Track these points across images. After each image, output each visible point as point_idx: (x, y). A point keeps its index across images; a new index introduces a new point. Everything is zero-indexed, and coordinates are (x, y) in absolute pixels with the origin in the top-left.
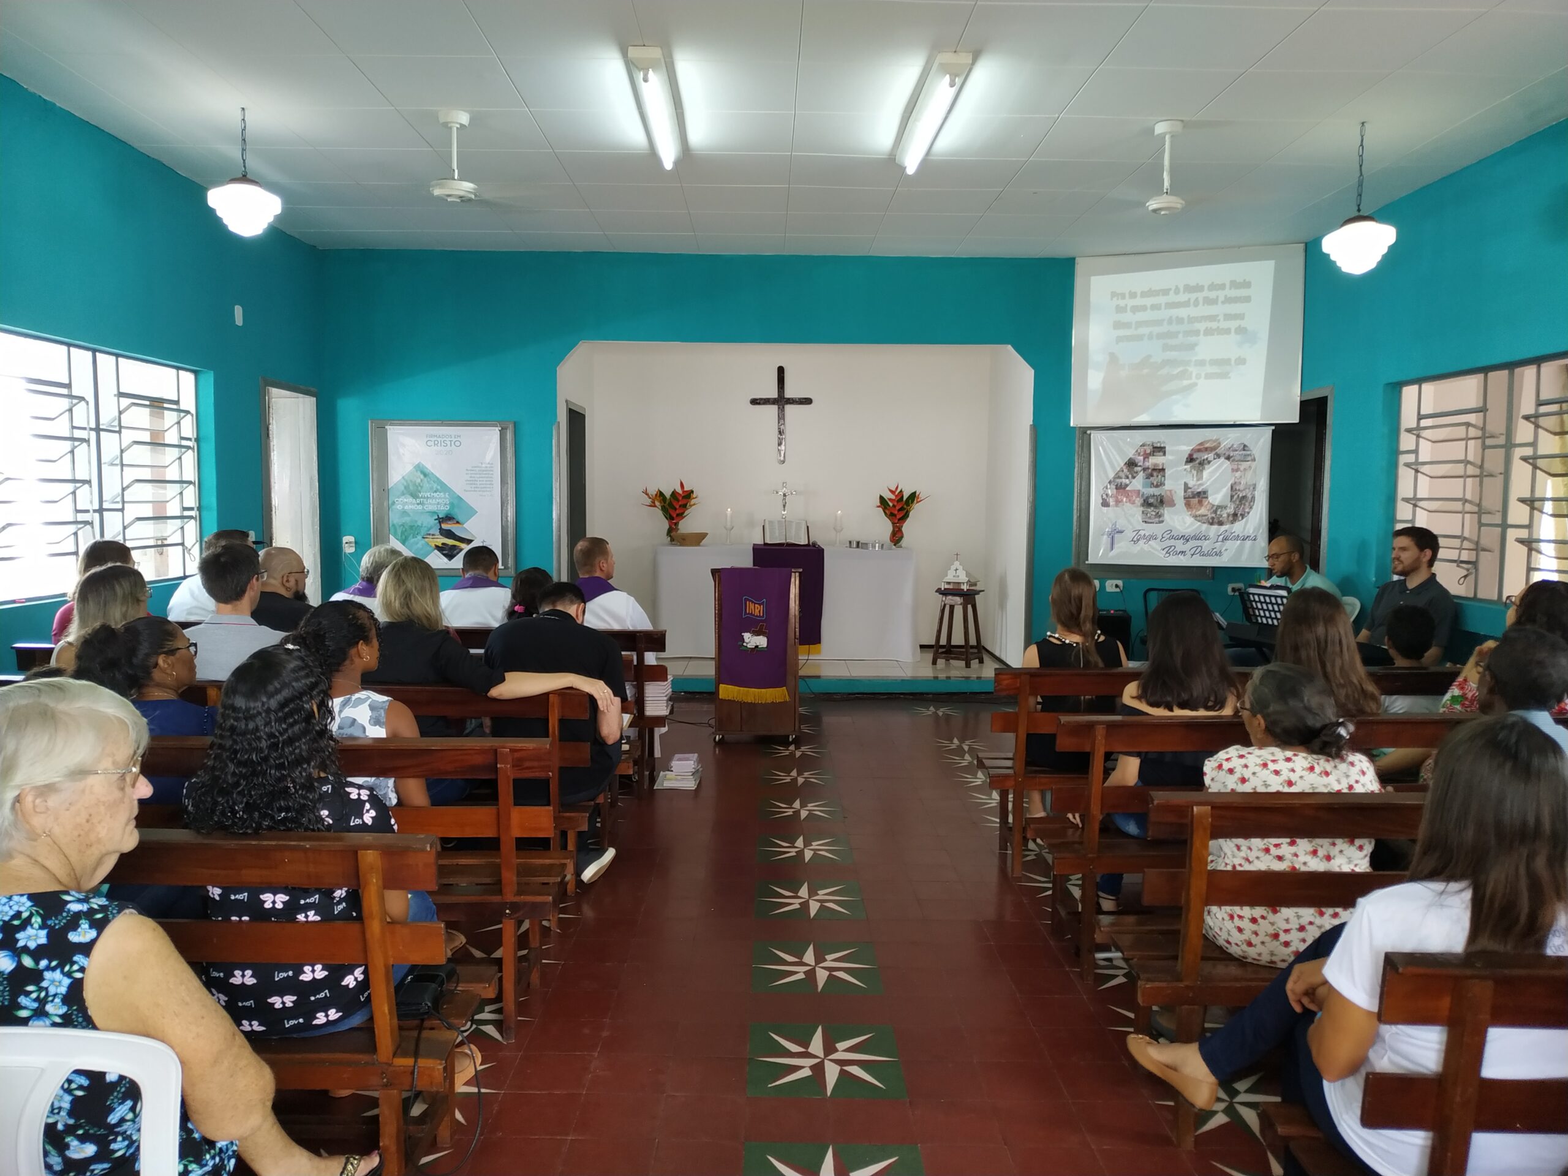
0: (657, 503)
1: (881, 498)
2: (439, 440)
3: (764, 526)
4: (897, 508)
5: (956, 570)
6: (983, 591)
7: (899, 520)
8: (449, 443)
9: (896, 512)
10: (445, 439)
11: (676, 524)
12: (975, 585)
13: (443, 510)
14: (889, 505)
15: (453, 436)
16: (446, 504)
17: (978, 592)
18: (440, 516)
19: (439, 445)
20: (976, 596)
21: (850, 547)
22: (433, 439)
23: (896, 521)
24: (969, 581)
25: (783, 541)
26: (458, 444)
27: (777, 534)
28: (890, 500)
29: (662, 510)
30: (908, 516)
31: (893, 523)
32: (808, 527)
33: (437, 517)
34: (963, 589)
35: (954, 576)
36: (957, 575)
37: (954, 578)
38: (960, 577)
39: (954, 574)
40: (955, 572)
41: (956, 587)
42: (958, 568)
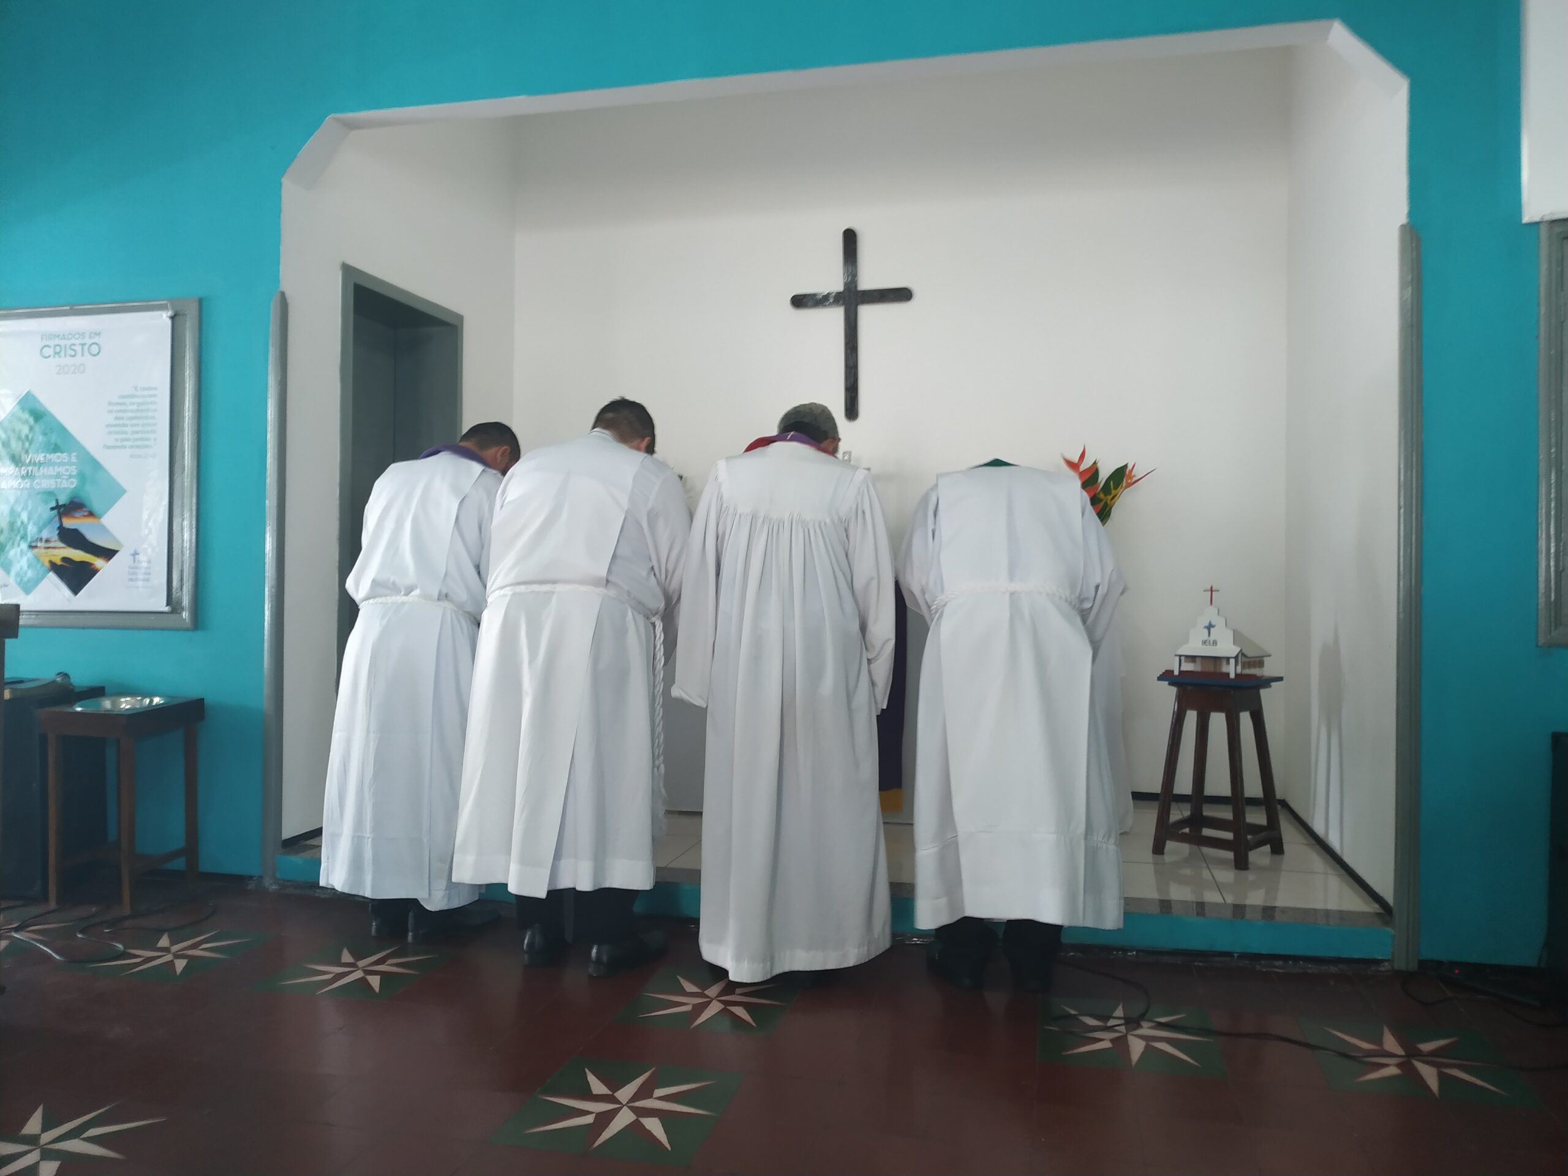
2: (62, 343)
5: (1210, 627)
6: (1280, 679)
8: (78, 348)
10: (73, 341)
12: (1259, 663)
13: (65, 487)
15: (87, 335)
16: (70, 476)
17: (1267, 682)
18: (61, 503)
19: (62, 354)
20: (1263, 692)
22: (52, 343)
24: (1242, 653)
26: (95, 350)
33: (54, 504)
34: (1228, 674)
35: (1204, 642)
36: (1212, 638)
37: (1204, 646)
38: (1218, 643)
39: (1205, 636)
40: (1206, 631)
41: (1210, 668)
42: (1213, 623)
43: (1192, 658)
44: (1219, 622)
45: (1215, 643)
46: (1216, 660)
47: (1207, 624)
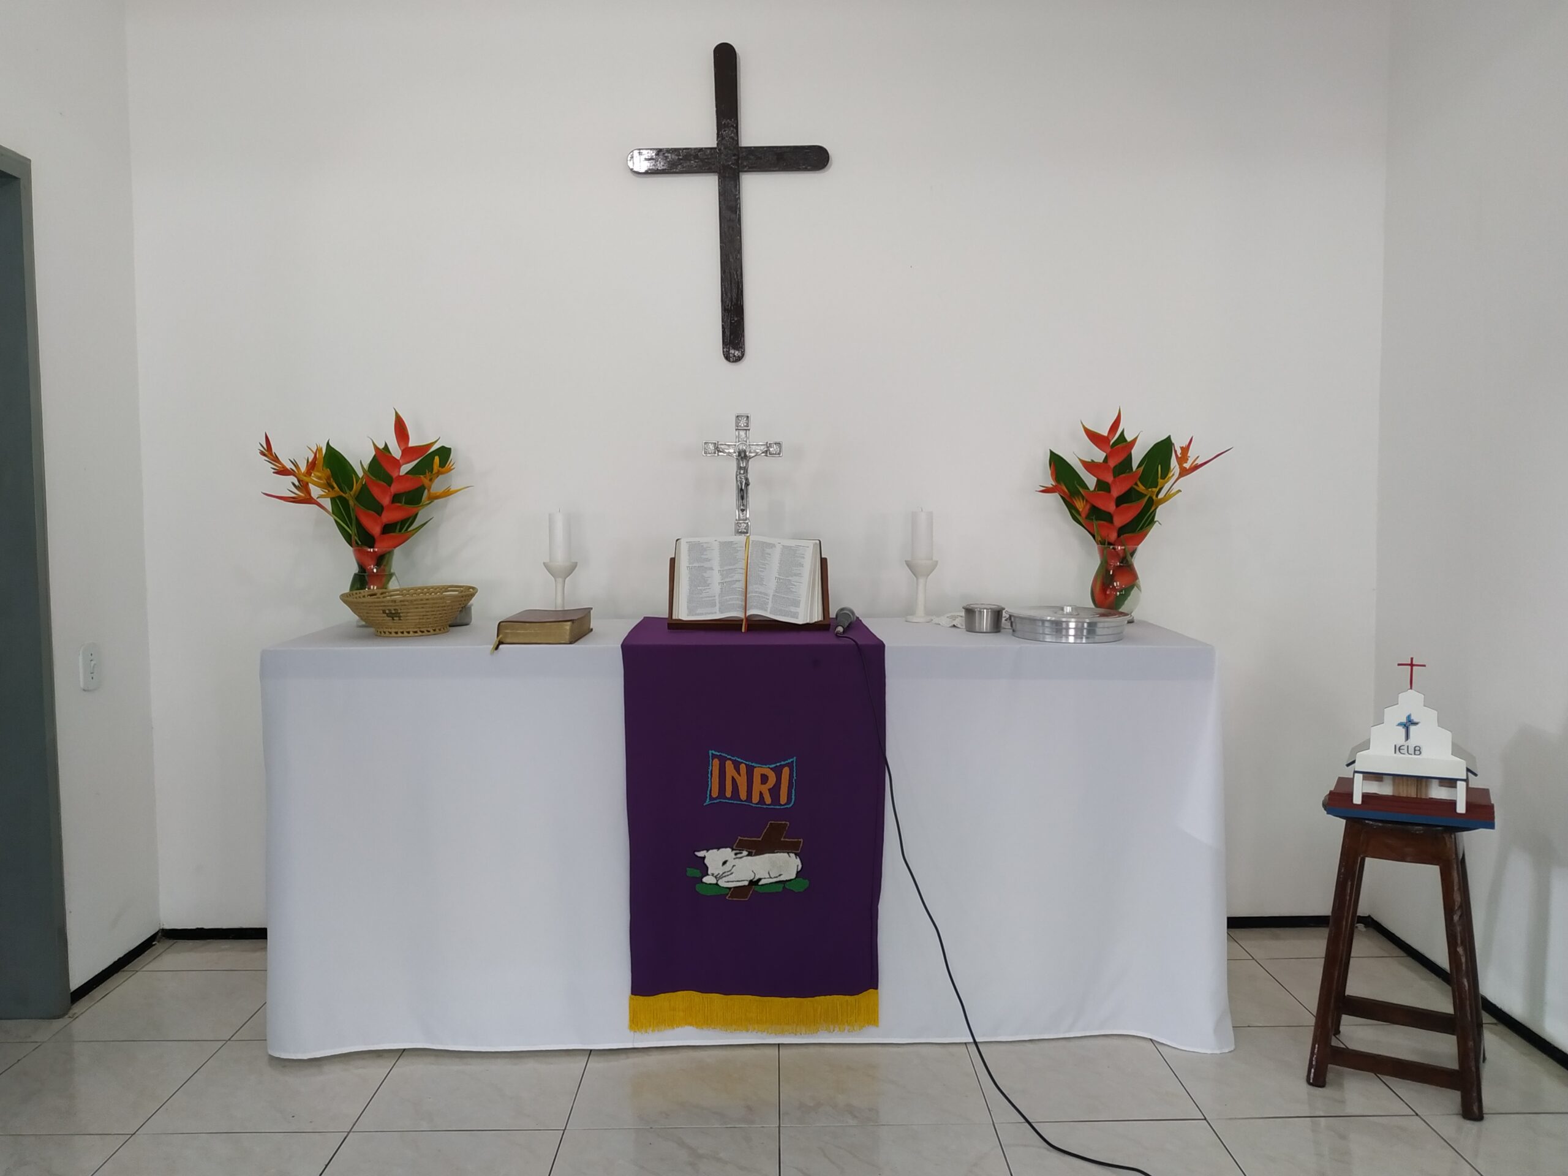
0: (315, 491)
1: (1057, 463)
3: (673, 561)
4: (1116, 493)
5: (1408, 724)
7: (1121, 531)
9: (1111, 507)
11: (381, 560)
14: (1085, 487)
21: (971, 628)
23: (1113, 536)
25: (737, 614)
27: (716, 588)
28: (1090, 466)
29: (336, 512)
30: (1152, 522)
31: (1103, 543)
32: (824, 562)
34: (1453, 804)
35: (1398, 749)
36: (1413, 742)
37: (1398, 755)
38: (1423, 751)
39: (1400, 740)
40: (1402, 730)
41: (1411, 792)
42: (1414, 718)
43: (1378, 777)
44: (1427, 718)
45: (1417, 750)
46: (1421, 781)
47: (1404, 720)
